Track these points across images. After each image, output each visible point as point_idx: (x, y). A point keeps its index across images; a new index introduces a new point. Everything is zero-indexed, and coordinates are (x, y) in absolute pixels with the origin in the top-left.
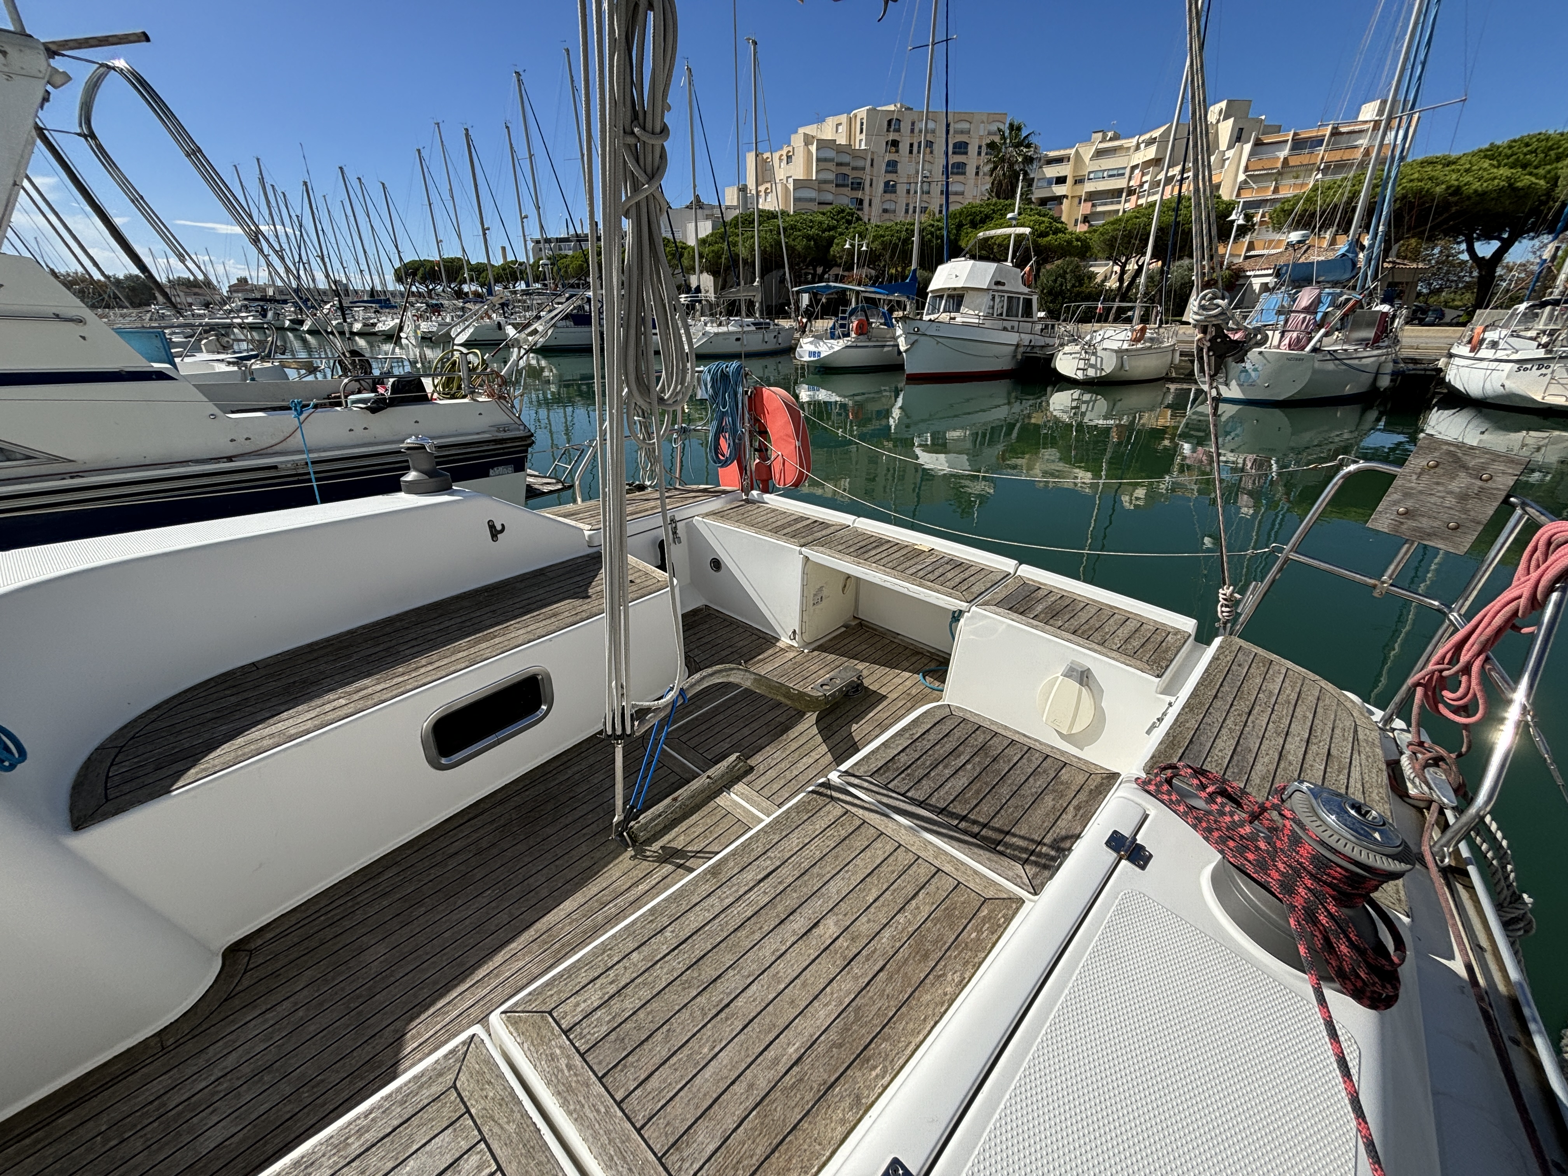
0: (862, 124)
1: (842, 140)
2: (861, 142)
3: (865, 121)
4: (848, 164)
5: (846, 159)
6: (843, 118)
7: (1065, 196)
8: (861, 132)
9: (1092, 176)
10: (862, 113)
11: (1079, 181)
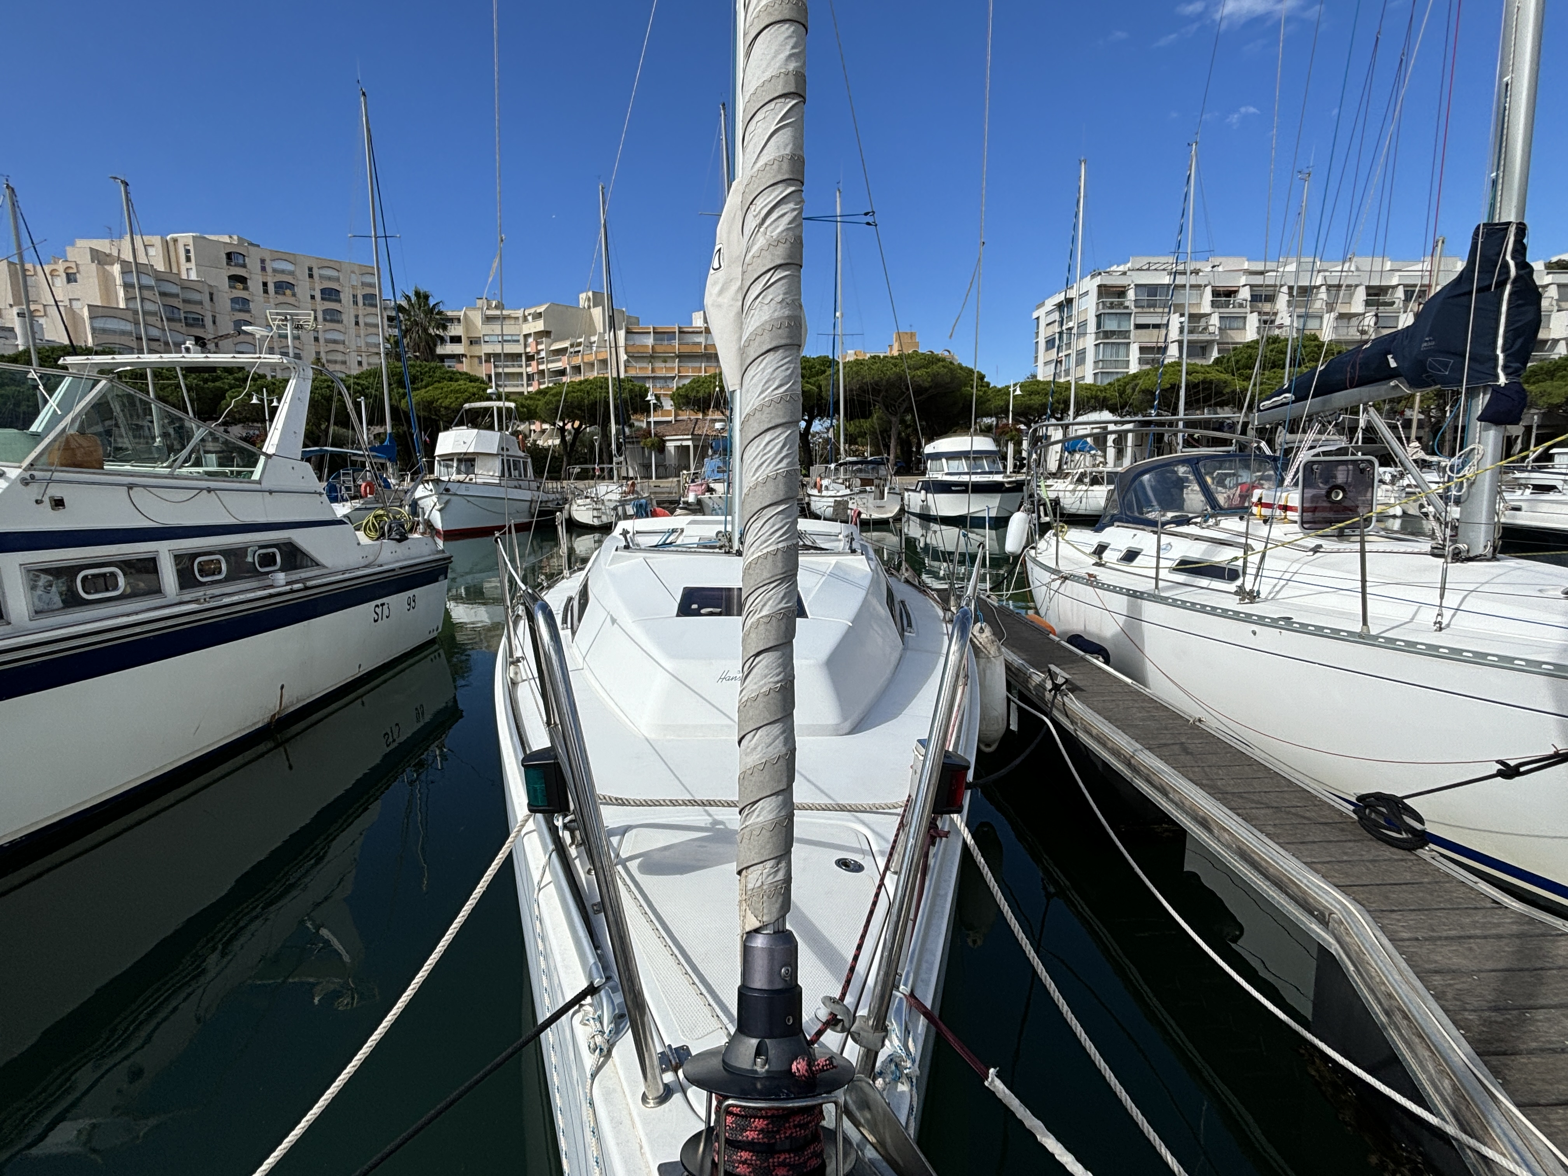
0: (188, 251)
1: (160, 267)
2: (190, 272)
3: (191, 248)
4: (176, 296)
5: (175, 289)
6: (156, 240)
7: (463, 355)
8: (188, 259)
9: (487, 339)
10: (186, 238)
11: (473, 342)
